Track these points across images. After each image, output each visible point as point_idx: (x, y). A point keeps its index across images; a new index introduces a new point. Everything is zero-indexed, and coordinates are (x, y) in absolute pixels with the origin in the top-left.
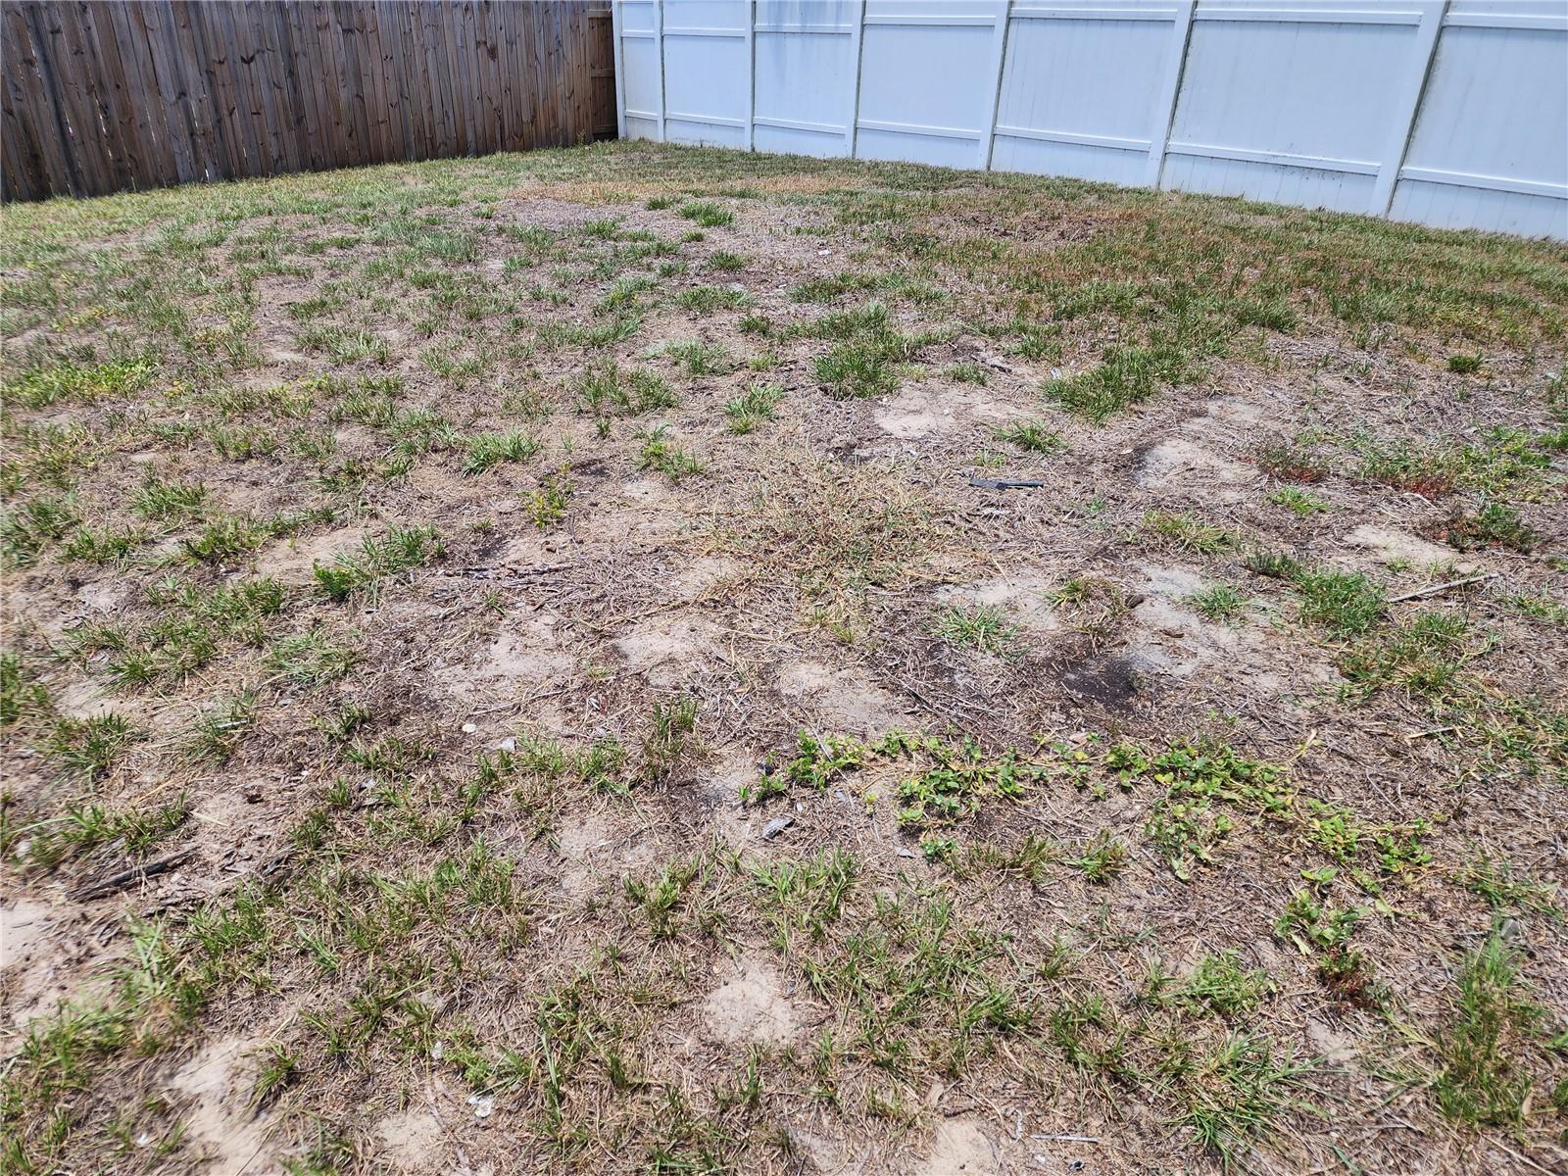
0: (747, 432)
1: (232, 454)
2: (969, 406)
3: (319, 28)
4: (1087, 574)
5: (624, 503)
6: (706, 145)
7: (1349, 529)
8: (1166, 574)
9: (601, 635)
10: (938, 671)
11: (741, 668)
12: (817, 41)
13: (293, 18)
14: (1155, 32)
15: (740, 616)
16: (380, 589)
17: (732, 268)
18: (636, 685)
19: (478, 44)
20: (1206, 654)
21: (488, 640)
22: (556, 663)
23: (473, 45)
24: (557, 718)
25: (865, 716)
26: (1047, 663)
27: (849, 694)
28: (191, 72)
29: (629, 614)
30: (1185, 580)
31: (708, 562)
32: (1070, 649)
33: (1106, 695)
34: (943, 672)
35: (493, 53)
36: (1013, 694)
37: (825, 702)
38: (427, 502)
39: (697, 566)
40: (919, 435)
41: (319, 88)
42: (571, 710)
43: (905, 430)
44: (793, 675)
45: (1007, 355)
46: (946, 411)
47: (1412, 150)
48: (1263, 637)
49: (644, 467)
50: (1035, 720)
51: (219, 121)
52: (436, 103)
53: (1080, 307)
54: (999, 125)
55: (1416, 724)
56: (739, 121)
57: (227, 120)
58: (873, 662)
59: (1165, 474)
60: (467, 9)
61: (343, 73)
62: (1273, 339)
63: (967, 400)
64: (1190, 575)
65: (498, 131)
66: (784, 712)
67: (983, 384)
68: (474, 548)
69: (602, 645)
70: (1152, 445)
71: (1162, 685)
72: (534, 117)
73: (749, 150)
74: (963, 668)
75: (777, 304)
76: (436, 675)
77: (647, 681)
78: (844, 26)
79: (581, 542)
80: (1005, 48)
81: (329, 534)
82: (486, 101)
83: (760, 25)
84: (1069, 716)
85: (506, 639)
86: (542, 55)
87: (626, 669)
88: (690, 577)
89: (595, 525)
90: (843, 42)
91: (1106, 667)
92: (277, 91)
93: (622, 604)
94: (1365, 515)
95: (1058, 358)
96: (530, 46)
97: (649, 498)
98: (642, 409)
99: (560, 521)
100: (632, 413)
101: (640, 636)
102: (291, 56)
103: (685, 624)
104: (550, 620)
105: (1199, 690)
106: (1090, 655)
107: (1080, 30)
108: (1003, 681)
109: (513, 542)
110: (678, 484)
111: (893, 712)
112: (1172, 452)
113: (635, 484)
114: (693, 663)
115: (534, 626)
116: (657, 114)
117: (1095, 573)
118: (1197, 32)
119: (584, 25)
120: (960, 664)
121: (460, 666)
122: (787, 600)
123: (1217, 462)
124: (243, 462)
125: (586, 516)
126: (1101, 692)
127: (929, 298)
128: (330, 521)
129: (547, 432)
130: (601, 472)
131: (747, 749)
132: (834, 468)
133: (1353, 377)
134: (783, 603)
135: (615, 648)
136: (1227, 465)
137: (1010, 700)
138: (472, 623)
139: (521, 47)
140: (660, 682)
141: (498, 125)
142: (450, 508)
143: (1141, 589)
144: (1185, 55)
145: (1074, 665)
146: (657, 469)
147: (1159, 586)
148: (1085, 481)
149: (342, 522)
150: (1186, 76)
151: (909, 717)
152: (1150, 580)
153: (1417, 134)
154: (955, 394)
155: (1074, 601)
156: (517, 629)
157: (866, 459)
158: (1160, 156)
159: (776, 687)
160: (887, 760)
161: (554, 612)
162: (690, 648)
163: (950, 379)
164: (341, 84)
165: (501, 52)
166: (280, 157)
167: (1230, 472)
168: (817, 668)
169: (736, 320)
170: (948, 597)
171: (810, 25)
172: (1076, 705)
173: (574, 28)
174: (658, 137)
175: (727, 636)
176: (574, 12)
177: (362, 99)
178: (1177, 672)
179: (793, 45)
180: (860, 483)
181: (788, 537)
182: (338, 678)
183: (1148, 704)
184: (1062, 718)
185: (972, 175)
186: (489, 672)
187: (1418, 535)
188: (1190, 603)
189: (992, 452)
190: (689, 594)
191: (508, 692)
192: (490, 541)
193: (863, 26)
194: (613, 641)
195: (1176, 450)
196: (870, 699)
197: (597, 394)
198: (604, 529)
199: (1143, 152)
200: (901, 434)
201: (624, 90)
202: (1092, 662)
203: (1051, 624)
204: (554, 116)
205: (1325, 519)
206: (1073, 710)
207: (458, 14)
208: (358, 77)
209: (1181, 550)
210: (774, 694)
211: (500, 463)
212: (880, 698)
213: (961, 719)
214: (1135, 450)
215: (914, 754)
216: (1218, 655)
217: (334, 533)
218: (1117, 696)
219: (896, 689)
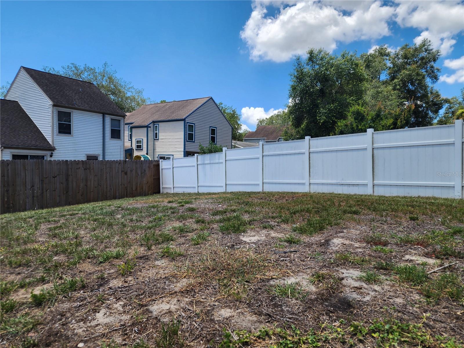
0: (198, 244)
1: (13, 266)
2: (269, 234)
3: (77, 169)
4: (321, 272)
5: (154, 267)
6: (185, 192)
7: (403, 256)
8: (348, 271)
9: (142, 306)
10: (276, 306)
11: (198, 312)
12: (214, 165)
13: (70, 166)
14: (301, 156)
15: (197, 295)
16: (56, 300)
17: (193, 211)
18: (155, 321)
19: (122, 171)
20: (373, 294)
21: (96, 312)
22: (122, 318)
23: (120, 172)
24: (120, 338)
25: (249, 325)
26: (316, 299)
27: (242, 317)
28: (37, 180)
29: (154, 297)
30: (356, 273)
31: (184, 280)
32: (323, 295)
33: (341, 309)
34: (277, 306)
35: (126, 173)
36: (306, 311)
37: (233, 321)
38: (82, 273)
39: (181, 281)
40: (255, 241)
41: (75, 184)
42: (126, 334)
43: (250, 240)
44: (219, 313)
45: (278, 223)
46: (263, 235)
47: (375, 177)
48: (390, 287)
49: (162, 257)
50: (317, 319)
51: (42, 193)
52: (108, 186)
53: (297, 211)
54: (264, 180)
55: (459, 309)
56: (194, 186)
57: (45, 193)
58: (249, 305)
59: (337, 246)
60: (120, 163)
61: (82, 180)
62: (355, 216)
63: (268, 233)
64: (356, 272)
65: (126, 193)
66: (217, 326)
67: (273, 229)
68: (97, 284)
69: (142, 309)
70: (330, 240)
71: (360, 304)
72: (136, 189)
73: (197, 192)
74: (285, 304)
75: (207, 217)
76: (71, 326)
77: (159, 320)
78: (221, 161)
79: (138, 278)
80: (263, 163)
81: (41, 286)
82: (123, 185)
83: (199, 163)
84: (330, 317)
85: (103, 311)
86: (140, 174)
87: (151, 317)
88: (178, 285)
89: (144, 273)
90: (221, 165)
91: (338, 300)
92: (62, 185)
93: (151, 294)
94: (406, 252)
95: (294, 222)
96: (136, 171)
97: (164, 265)
98: (163, 242)
99: (131, 273)
100: (159, 244)
101: (158, 304)
102: (67, 176)
103: (176, 299)
104: (122, 303)
105: (375, 305)
106: (331, 296)
107: (281, 157)
108: (301, 307)
109: (112, 281)
110: (174, 260)
111: (261, 322)
112: (337, 242)
113: (159, 261)
114: (178, 312)
115: (115, 306)
116: (172, 186)
117: (324, 271)
118: (311, 155)
119: (152, 166)
120: (284, 303)
121: (82, 323)
122: (215, 289)
123: (353, 243)
124: (17, 268)
125: (141, 271)
126: (339, 308)
127: (252, 212)
128: (43, 281)
129: (129, 251)
130: (147, 259)
131: (202, 342)
132: (229, 251)
133: (383, 223)
134: (213, 290)
135: (147, 310)
136: (355, 243)
137: (306, 313)
138: (90, 307)
139: (134, 172)
140: (164, 320)
141: (126, 191)
142: (90, 274)
143: (341, 276)
144: (310, 160)
145: (326, 300)
146: (167, 257)
147: (347, 275)
148: (312, 250)
149: (48, 281)
150: (311, 165)
151: (267, 324)
152: (343, 273)
153: (375, 173)
154: (264, 232)
155: (320, 281)
156: (108, 307)
157: (238, 248)
158: (308, 184)
159: (212, 318)
160: (261, 340)
161: (124, 300)
162: (177, 307)
163: (262, 228)
164: (81, 182)
165: (129, 173)
166: (59, 202)
167: (357, 245)
168: (229, 310)
169: (194, 220)
170: (274, 283)
171: (212, 162)
172: (332, 312)
173: (149, 167)
174: (172, 192)
175: (192, 302)
176: (149, 164)
177: (87, 186)
178: (365, 300)
179: (208, 167)
180: (237, 253)
181: (214, 270)
182: (28, 331)
183: (359, 310)
184: (328, 318)
185: (259, 193)
186: (94, 323)
187: (425, 256)
188: (360, 279)
189: (279, 245)
190: (177, 289)
191: (101, 330)
192: (103, 281)
193: (226, 160)
194: (146, 307)
195: (337, 241)
196: (251, 319)
197: (148, 239)
198: (147, 274)
199: (304, 184)
200: (249, 242)
201: (162, 181)
202: (332, 299)
203: (313, 289)
204: (142, 188)
205: (393, 254)
206: (331, 314)
207: (117, 164)
208: (87, 180)
209: (350, 264)
210: (212, 320)
211: (112, 259)
212: (254, 318)
213: (288, 321)
214: (325, 241)
215: (272, 336)
216: (377, 293)
217: (44, 286)
218: (346, 309)
219: (260, 314)
